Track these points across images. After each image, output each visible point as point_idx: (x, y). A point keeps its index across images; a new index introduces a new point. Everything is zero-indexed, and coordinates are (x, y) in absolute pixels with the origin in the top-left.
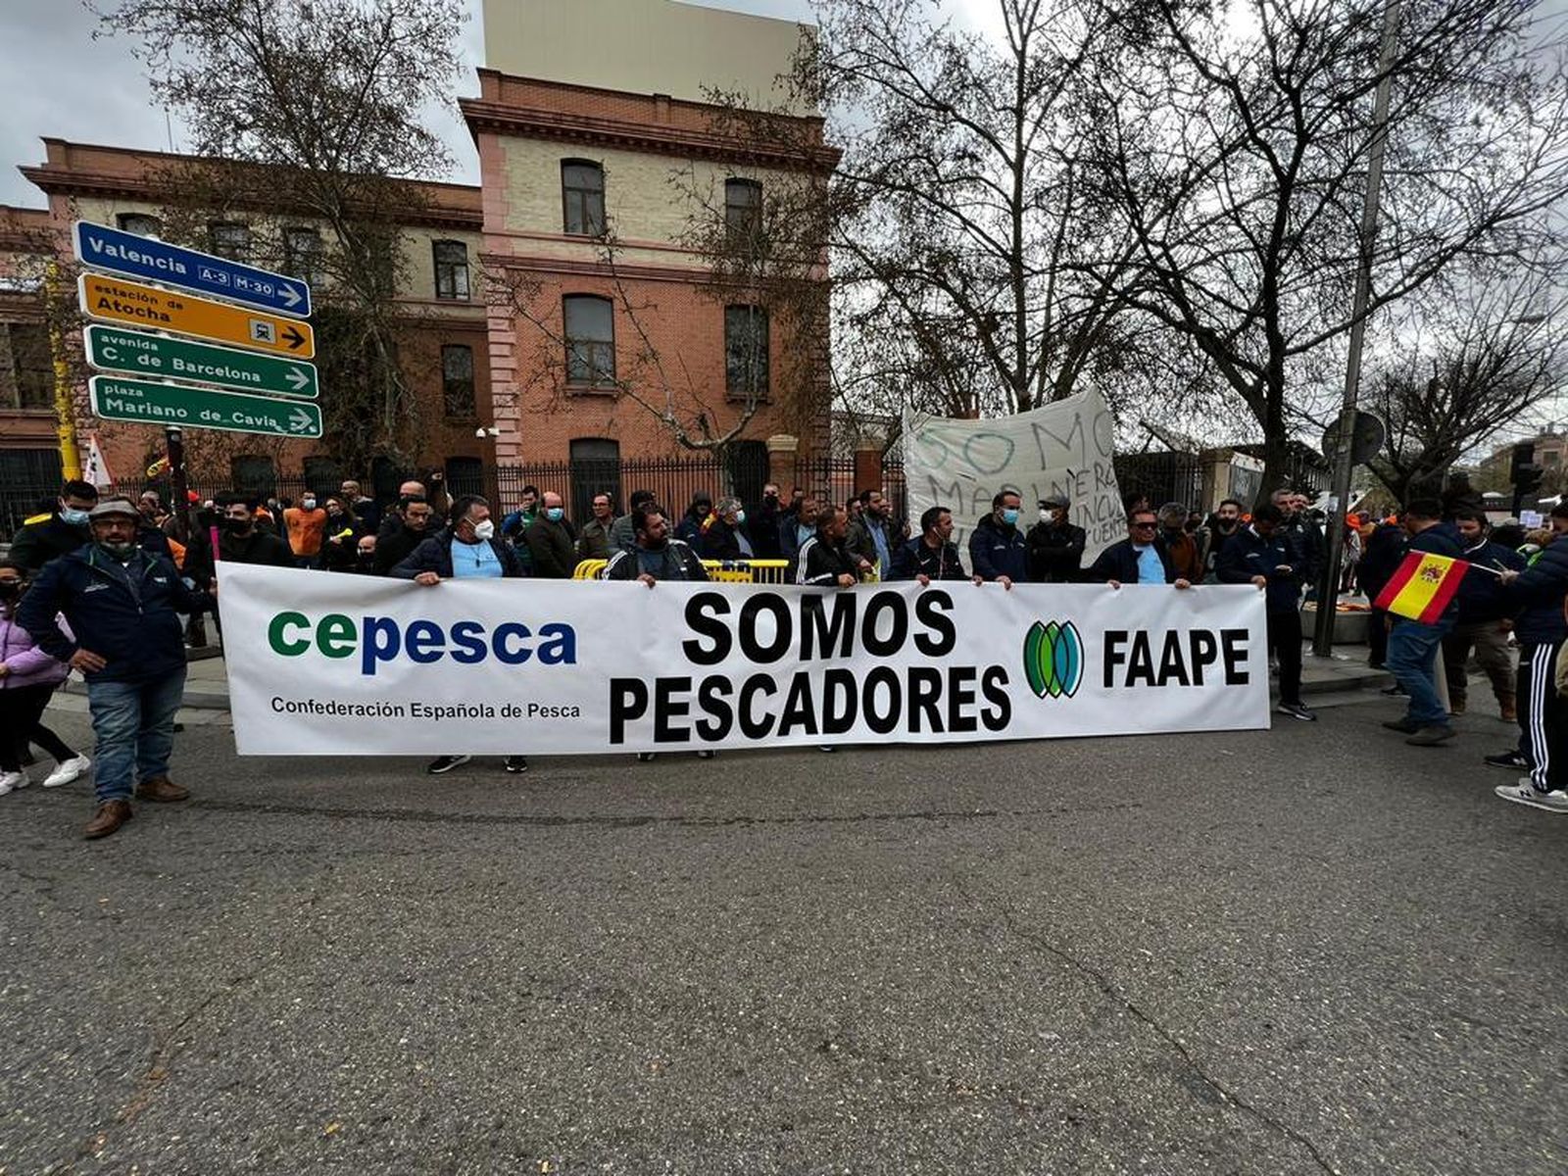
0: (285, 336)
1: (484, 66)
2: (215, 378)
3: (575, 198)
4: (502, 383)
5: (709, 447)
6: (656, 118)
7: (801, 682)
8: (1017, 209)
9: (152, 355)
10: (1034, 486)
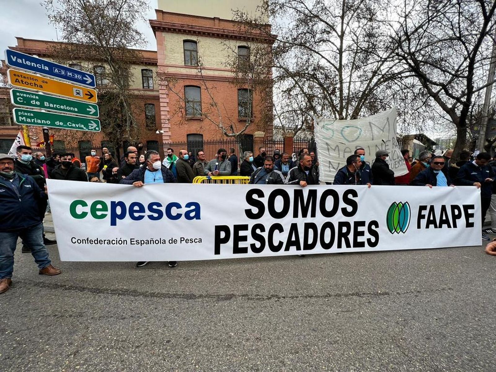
0: (86, 94)
1: (157, 9)
2: (60, 109)
3: (188, 53)
4: (164, 115)
5: (234, 136)
6: (214, 26)
7: (294, 227)
8: (341, 52)
9: (36, 100)
10: (369, 147)
